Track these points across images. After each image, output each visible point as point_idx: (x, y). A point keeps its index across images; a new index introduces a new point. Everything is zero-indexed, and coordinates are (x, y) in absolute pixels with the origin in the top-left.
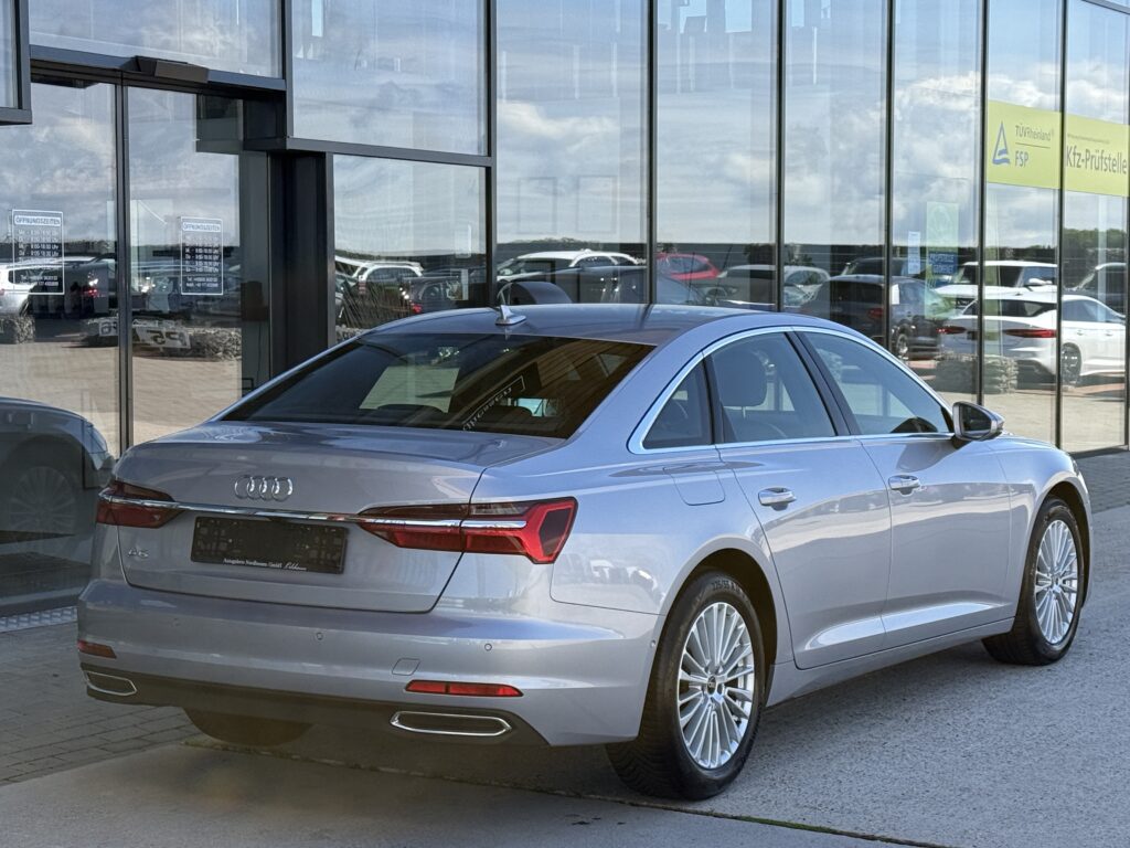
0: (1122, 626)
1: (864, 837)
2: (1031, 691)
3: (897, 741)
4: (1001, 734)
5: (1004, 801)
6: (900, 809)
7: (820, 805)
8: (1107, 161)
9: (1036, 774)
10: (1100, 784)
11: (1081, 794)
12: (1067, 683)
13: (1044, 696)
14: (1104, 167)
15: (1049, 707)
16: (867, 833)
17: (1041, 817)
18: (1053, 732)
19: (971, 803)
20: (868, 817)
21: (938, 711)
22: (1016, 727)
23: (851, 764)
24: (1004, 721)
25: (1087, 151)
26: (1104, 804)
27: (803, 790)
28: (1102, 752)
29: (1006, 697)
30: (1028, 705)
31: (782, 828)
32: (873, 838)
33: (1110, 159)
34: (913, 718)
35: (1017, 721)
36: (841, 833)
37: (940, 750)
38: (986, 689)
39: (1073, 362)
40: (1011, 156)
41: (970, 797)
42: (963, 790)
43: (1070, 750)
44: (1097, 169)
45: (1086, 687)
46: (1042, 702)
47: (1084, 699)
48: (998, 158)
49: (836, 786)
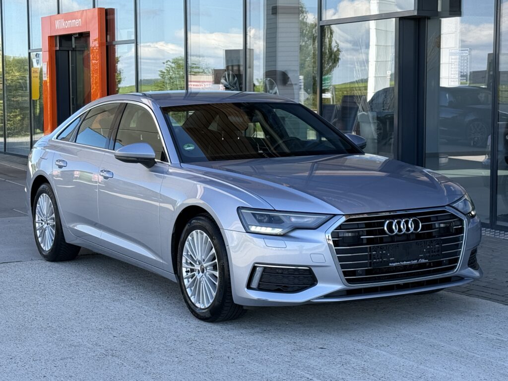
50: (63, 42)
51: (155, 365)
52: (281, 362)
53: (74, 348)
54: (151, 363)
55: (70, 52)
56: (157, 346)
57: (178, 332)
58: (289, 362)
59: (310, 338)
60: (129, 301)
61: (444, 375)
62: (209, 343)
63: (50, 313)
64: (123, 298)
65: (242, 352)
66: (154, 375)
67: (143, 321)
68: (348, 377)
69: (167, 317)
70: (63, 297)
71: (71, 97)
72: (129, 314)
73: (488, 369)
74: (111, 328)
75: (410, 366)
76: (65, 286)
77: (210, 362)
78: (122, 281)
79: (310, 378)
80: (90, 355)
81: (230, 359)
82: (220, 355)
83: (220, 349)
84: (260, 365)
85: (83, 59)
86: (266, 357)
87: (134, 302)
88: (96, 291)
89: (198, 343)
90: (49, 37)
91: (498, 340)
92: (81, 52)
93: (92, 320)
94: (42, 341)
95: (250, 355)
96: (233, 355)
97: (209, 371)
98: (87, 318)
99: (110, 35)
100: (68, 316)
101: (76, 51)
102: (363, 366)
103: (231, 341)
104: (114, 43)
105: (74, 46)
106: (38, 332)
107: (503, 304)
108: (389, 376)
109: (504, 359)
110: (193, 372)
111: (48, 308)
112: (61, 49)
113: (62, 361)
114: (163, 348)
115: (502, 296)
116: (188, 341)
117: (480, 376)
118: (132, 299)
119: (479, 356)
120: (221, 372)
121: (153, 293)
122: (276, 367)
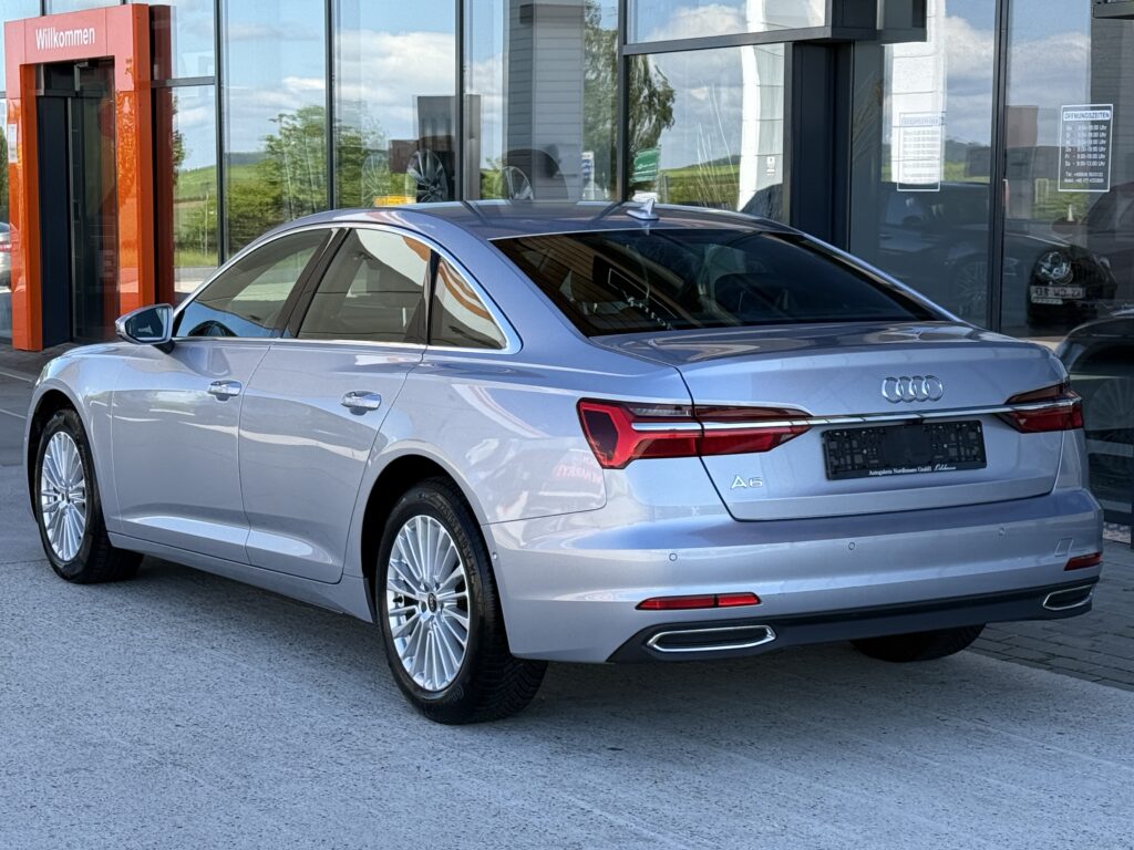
50: (54, 77)
51: (265, 785)
52: (527, 776)
53: (92, 748)
54: (256, 780)
55: (69, 100)
56: (268, 746)
57: (312, 717)
58: (545, 777)
59: (591, 729)
60: (206, 651)
61: (863, 801)
62: (378, 740)
63: (39, 678)
64: (194, 645)
65: (448, 757)
66: (263, 804)
67: (238, 693)
68: (666, 806)
69: (289, 685)
70: (64, 643)
71: (72, 201)
72: (209, 679)
73: (953, 790)
74: (170, 709)
75: (794, 784)
76: (68, 621)
77: (380, 777)
78: (192, 610)
79: (588, 807)
80: (126, 763)
81: (422, 770)
82: (403, 762)
83: (401, 750)
84: (484, 783)
85: (99, 115)
86: (497, 768)
87: (217, 654)
88: (134, 632)
89: (354, 739)
90: (21, 66)
91: (981, 731)
92: (94, 101)
93: (129, 691)
94: (23, 734)
95: (465, 763)
96: (429, 762)
97: (378, 794)
98: (119, 688)
99: (160, 64)
100: (77, 683)
101: (82, 98)
102: (696, 785)
103: (424, 734)
104: (169, 84)
105: (77, 88)
106: (14, 716)
107: (997, 658)
108: (749, 805)
109: (988, 769)
110: (345, 797)
111: (33, 665)
112: (51, 94)
113: (67, 776)
114: (281, 749)
115: (998, 642)
116: (333, 736)
117: (936, 803)
118: (213, 648)
119: (937, 764)
120: (403, 797)
121: (259, 635)
122: (517, 787)
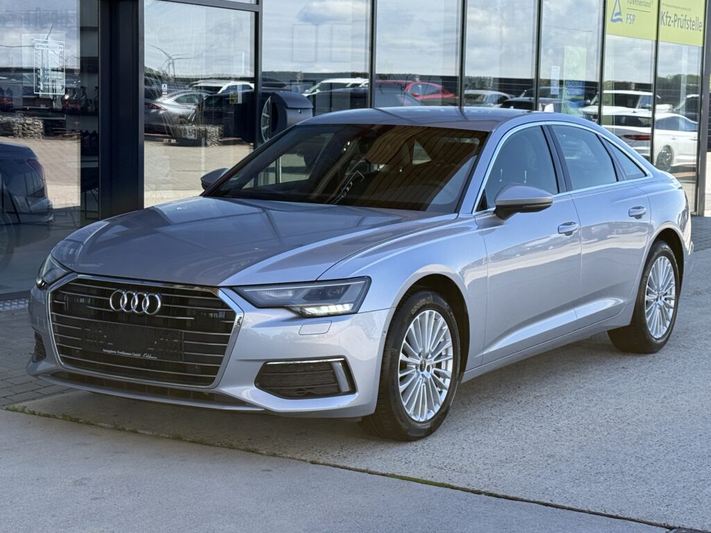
0: (678, 337)
1: (473, 492)
2: (609, 383)
3: (509, 418)
4: (583, 414)
5: (577, 466)
6: (503, 470)
7: (446, 466)
8: (689, 22)
9: (603, 445)
10: (648, 454)
11: (633, 461)
12: (634, 377)
13: (616, 387)
14: (687, 26)
15: (620, 394)
16: (476, 489)
17: (602, 478)
18: (619, 413)
19: (554, 467)
20: (478, 476)
21: (542, 396)
22: (594, 409)
23: (474, 435)
24: (587, 405)
25: (675, 15)
26: (648, 470)
27: (436, 454)
28: (652, 430)
29: (591, 387)
30: (605, 393)
31: (415, 483)
32: (479, 493)
33: (691, 21)
34: (523, 402)
35: (596, 405)
36: (457, 488)
37: (538, 425)
38: (578, 381)
39: (668, 157)
40: (623, 17)
41: (554, 462)
42: (550, 456)
43: (631, 427)
44: (682, 27)
45: (647, 381)
46: (615, 391)
47: (644, 390)
48: (614, 18)
49: (460, 451)
